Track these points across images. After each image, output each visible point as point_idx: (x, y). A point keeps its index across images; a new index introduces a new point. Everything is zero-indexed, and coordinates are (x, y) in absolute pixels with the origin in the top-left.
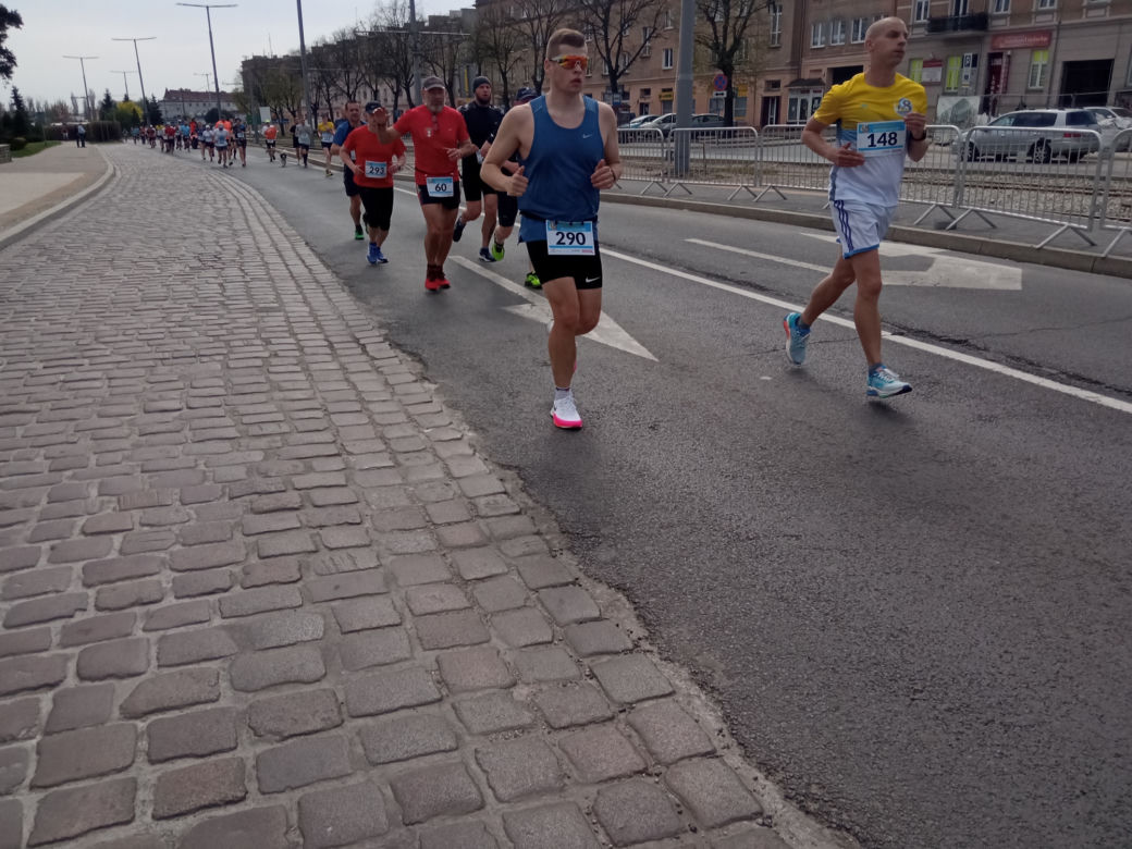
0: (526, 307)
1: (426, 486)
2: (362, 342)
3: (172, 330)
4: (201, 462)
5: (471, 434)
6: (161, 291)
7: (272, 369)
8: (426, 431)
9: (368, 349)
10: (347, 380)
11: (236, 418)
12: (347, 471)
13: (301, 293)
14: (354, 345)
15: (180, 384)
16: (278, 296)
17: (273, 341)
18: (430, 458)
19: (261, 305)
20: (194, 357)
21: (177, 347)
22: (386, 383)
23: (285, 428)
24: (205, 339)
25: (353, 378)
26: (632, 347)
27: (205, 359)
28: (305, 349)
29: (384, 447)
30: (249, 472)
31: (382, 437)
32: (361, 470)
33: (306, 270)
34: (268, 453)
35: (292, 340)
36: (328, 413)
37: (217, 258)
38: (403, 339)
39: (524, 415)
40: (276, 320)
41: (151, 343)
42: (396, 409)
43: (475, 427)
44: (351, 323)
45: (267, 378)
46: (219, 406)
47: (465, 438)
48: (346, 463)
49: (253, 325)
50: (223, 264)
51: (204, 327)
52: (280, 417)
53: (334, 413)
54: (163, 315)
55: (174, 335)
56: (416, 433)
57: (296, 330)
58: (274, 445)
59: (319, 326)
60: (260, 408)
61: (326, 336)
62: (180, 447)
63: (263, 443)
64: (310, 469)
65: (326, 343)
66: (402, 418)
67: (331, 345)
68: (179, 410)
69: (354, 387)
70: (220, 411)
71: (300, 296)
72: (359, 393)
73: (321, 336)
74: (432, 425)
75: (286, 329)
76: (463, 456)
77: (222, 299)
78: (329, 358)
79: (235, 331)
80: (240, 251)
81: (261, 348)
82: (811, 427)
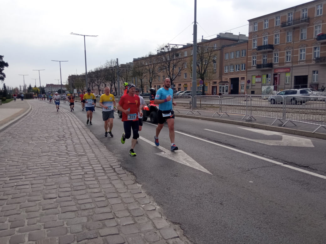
0: (163, 153)
1: (148, 233)
2: (113, 167)
3: (52, 164)
4: (65, 223)
5: (158, 207)
6: (47, 149)
7: (86, 179)
8: (142, 206)
9: (116, 170)
10: (111, 183)
11: (75, 201)
12: (118, 226)
13: (91, 149)
14: (111, 168)
15: (55, 186)
16: (84, 149)
17: (85, 168)
18: (146, 219)
19: (79, 154)
20: (59, 174)
21: (54, 171)
22: (124, 184)
23: (93, 206)
24: (62, 167)
25: (113, 182)
26: (201, 168)
27: (63, 175)
28: (96, 171)
29: (128, 214)
30: (83, 227)
31: (127, 209)
32: (123, 226)
33: (92, 140)
34: (89, 217)
35: (90, 167)
36: (107, 198)
37: (64, 136)
38: (127, 166)
39: (174, 198)
40: (84, 159)
41: (45, 169)
42: (130, 196)
43: (159, 204)
44: (109, 160)
45: (84, 183)
46: (69, 196)
47: (157, 209)
48: (117, 222)
49: (77, 161)
50: (66, 139)
51: (62, 162)
52: (90, 200)
53: (109, 198)
54: (49, 158)
55: (53, 166)
56: (139, 207)
57: (92, 163)
58: (90, 214)
59: (99, 161)
60: (84, 197)
61: (101, 165)
62: (57, 215)
63: (86, 213)
64: (105, 226)
65: (102, 168)
66: (132, 200)
67: (103, 169)
68: (56, 198)
69: (114, 186)
70: (69, 198)
71: (91, 150)
72: (116, 189)
73: (100, 165)
74: (144, 203)
75: (88, 163)
76: (158, 218)
77: (67, 152)
78: (104, 174)
79: (72, 164)
80: (71, 134)
81: (81, 171)
82: (276, 203)
